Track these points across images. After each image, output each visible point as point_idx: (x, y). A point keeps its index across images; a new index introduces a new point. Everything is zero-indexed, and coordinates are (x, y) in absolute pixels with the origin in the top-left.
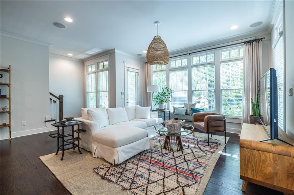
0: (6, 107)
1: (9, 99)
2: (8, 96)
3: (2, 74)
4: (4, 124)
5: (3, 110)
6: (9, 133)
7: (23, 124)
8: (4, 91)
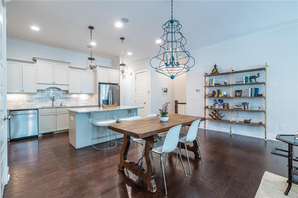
0: (262, 106)
1: (265, 98)
2: (264, 96)
3: (259, 73)
4: (260, 123)
5: (259, 108)
6: (264, 133)
7: (281, 127)
8: (262, 90)
